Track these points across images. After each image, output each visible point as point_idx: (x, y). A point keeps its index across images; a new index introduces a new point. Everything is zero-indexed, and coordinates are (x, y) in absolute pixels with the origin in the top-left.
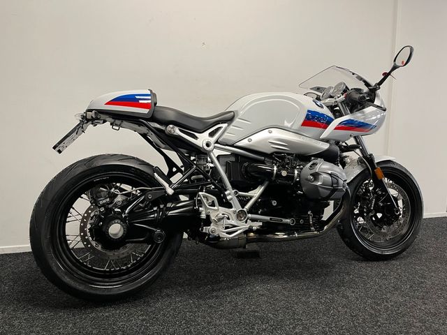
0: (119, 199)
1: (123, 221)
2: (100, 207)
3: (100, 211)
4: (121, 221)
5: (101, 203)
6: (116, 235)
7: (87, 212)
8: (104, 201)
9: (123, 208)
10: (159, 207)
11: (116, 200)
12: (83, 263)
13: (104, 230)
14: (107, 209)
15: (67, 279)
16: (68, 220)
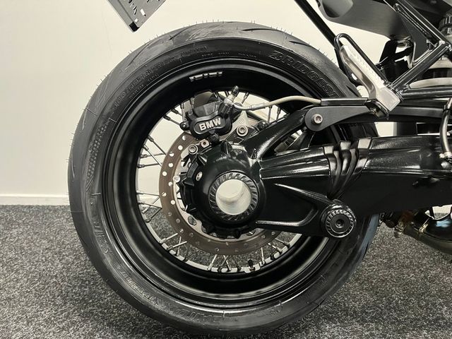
0: (243, 123)
1: (252, 173)
2: (199, 137)
3: (200, 147)
4: (247, 174)
5: (203, 127)
6: (231, 203)
7: (174, 148)
8: (210, 125)
9: (252, 144)
10: (337, 148)
11: (236, 125)
12: (168, 251)
13: (206, 190)
14: (215, 144)
15: (131, 286)
16: (142, 161)
